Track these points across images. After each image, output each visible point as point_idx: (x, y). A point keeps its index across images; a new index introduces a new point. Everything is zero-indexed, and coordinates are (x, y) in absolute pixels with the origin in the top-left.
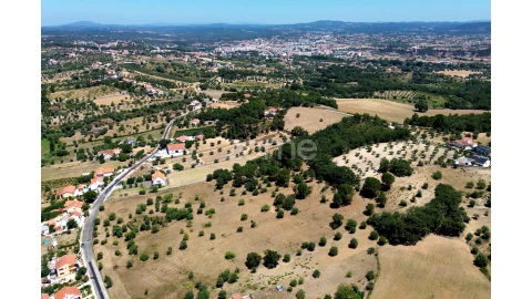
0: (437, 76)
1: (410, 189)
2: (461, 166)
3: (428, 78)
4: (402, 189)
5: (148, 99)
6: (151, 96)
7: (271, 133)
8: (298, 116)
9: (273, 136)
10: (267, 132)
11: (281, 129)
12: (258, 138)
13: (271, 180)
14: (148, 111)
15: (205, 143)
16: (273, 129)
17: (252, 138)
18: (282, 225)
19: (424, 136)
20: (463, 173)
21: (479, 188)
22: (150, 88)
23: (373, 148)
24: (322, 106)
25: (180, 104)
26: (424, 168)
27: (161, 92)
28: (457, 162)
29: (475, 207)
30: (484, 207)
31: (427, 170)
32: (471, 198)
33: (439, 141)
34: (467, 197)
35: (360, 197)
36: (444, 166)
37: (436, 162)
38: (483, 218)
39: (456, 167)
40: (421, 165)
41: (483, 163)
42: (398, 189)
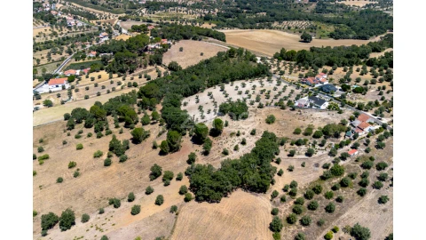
0: (338, 6)
1: (238, 135)
2: (300, 107)
3: (329, 8)
4: (232, 134)
5: (65, 30)
6: (69, 28)
7: (149, 67)
8: (181, 50)
9: (151, 70)
10: (145, 66)
11: (159, 63)
12: (136, 72)
13: (121, 120)
14: (59, 43)
15: (87, 77)
16: (151, 64)
17: (131, 72)
18: (105, 174)
19: (282, 73)
20: (298, 116)
21: (306, 134)
22: (71, 20)
23: (228, 87)
24: (210, 39)
25: (91, 36)
26: (263, 110)
27: (80, 24)
28: (296, 104)
29: (296, 156)
30: (305, 157)
31: (264, 113)
32: (295, 146)
33: (295, 77)
34: (292, 144)
35: (191, 143)
36: (283, 108)
37: (276, 105)
38: (299, 169)
39: (293, 109)
40: (261, 106)
41: (323, 107)
42: (228, 134)
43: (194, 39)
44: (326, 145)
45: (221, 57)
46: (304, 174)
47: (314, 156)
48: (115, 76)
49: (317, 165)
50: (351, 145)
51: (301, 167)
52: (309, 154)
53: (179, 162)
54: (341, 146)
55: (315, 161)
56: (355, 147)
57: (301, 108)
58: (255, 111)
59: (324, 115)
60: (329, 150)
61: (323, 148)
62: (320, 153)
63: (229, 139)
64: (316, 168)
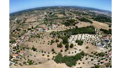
1: (76, 49)
7: (72, 26)
19: (99, 34)
20: (95, 48)
21: (94, 54)
22: (67, 15)
23: (83, 35)
24: (89, 22)
25: (68, 18)
26: (87, 44)
27: (68, 16)
28: (97, 44)
29: (88, 60)
30: (90, 60)
31: (87, 45)
32: (90, 57)
33: (101, 36)
34: (89, 56)
35: (65, 47)
36: (93, 45)
37: (92, 43)
38: (86, 64)
39: (95, 46)
40: (87, 43)
41: (103, 46)
42: (74, 48)
43: (85, 22)
44: (98, 58)
45: (88, 27)
46: (87, 66)
47: (93, 61)
48: (65, 26)
49: (92, 64)
50: (106, 59)
51: (87, 63)
52: (92, 60)
53: (59, 50)
54: (102, 59)
55: (93, 62)
56: (106, 60)
57: (97, 46)
58: (85, 44)
59: (102, 49)
60: (98, 60)
61: (97, 59)
62: (95, 60)
63: (73, 50)
64: (92, 65)
